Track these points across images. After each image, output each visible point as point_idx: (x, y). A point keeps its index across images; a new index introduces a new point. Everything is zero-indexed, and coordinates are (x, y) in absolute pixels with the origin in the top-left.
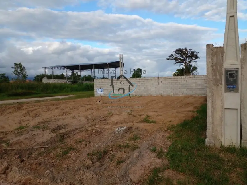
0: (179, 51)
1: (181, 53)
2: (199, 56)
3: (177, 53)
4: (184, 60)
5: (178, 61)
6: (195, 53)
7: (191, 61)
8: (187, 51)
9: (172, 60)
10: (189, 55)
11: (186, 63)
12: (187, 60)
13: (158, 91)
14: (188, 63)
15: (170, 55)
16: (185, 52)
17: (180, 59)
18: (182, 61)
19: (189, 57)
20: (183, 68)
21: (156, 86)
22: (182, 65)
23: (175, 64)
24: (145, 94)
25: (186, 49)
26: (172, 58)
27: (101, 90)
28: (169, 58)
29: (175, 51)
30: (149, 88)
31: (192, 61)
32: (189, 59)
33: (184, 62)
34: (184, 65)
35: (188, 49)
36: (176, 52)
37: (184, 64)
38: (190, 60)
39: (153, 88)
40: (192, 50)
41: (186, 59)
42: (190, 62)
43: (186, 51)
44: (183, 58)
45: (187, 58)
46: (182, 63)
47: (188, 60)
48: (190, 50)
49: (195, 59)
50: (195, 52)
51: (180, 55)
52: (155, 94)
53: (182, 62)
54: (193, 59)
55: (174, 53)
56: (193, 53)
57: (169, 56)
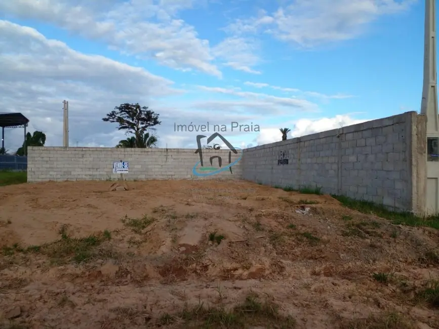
0: (126, 108)
1: (129, 111)
2: (159, 120)
3: (123, 111)
4: (134, 124)
5: (124, 124)
6: (153, 115)
7: (146, 127)
8: (140, 110)
9: (113, 121)
10: (143, 116)
11: (138, 129)
12: (140, 124)
13: (166, 172)
14: (140, 130)
15: (111, 112)
16: (136, 110)
17: (128, 122)
18: (132, 126)
19: (143, 119)
20: (133, 138)
21: (164, 164)
22: (131, 132)
23: (119, 129)
24: (143, 177)
25: (138, 107)
26: (113, 118)
27: (123, 164)
28: (107, 117)
29: (119, 106)
30: (149, 167)
31: (148, 127)
32: (142, 124)
33: (134, 128)
34: (135, 133)
35: (142, 106)
36: (120, 109)
37: (134, 131)
38: (144, 125)
39: (156, 166)
40: (148, 110)
41: (138, 122)
42: (144, 129)
43: (138, 109)
44: (133, 120)
45: (140, 122)
46: (132, 130)
47: (140, 126)
48: (144, 108)
49: (152, 125)
50: (153, 112)
51: (127, 115)
52: (160, 177)
53: (131, 128)
54: (149, 124)
55: (118, 111)
56: (149, 114)
57: (108, 115)
